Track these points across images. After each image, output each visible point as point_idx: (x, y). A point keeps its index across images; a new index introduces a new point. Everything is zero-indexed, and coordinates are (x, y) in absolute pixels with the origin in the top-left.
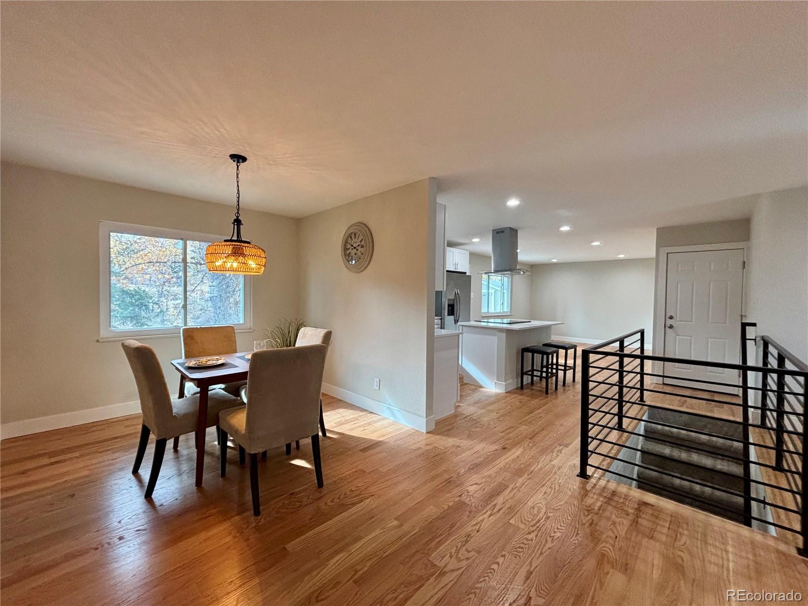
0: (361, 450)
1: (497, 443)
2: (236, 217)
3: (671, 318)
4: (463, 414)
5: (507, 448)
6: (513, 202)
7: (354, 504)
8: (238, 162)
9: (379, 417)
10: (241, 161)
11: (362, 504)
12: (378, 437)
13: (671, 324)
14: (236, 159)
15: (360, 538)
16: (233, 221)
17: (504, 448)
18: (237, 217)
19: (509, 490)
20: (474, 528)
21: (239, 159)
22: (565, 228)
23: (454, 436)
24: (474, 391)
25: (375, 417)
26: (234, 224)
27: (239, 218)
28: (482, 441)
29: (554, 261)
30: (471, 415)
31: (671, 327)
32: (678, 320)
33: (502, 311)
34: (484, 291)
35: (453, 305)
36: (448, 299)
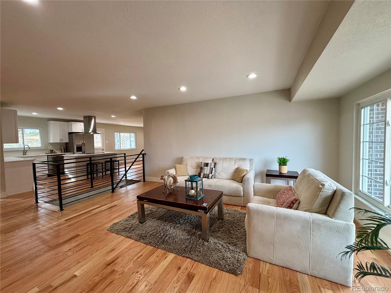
33: (130, 148)
35: (81, 147)
36: (76, 145)
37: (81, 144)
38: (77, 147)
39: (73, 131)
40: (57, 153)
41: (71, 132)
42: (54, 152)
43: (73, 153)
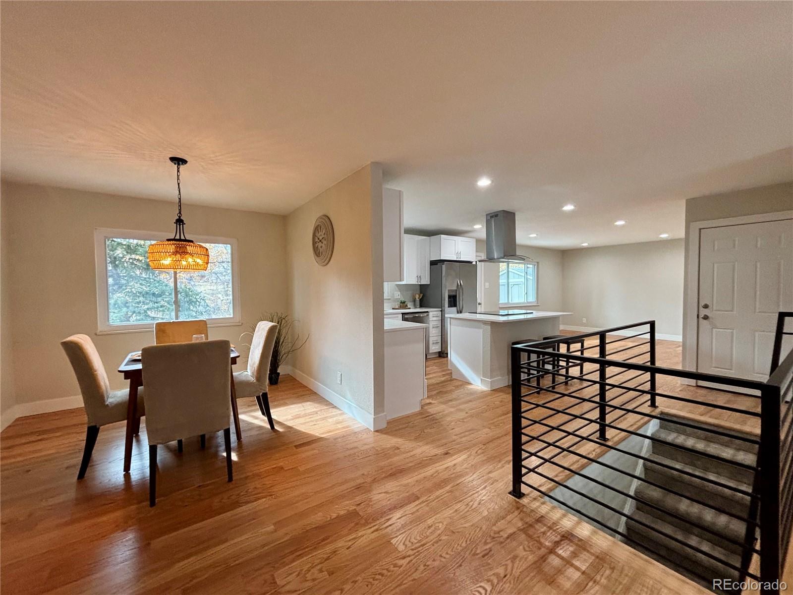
0: (295, 446)
1: (442, 448)
2: (178, 218)
3: (706, 306)
4: (428, 413)
5: (450, 453)
6: (484, 182)
7: (247, 502)
8: (179, 164)
9: (340, 412)
10: (181, 163)
11: (255, 503)
12: (323, 434)
13: (705, 314)
14: (176, 162)
15: (226, 541)
16: (175, 221)
17: (446, 454)
18: (180, 217)
19: (416, 504)
20: (347, 544)
21: (178, 161)
22: (569, 208)
23: (401, 437)
24: (457, 387)
25: (335, 412)
26: (177, 224)
27: (181, 218)
28: (427, 444)
29: (585, 245)
30: (435, 414)
31: (706, 318)
32: (715, 308)
33: (526, 302)
34: (502, 281)
35: (456, 296)
36: (449, 290)
37: (456, 289)
38: (450, 297)
39: (442, 258)
40: (410, 308)
41: (439, 259)
42: (406, 306)
43: (441, 309)
